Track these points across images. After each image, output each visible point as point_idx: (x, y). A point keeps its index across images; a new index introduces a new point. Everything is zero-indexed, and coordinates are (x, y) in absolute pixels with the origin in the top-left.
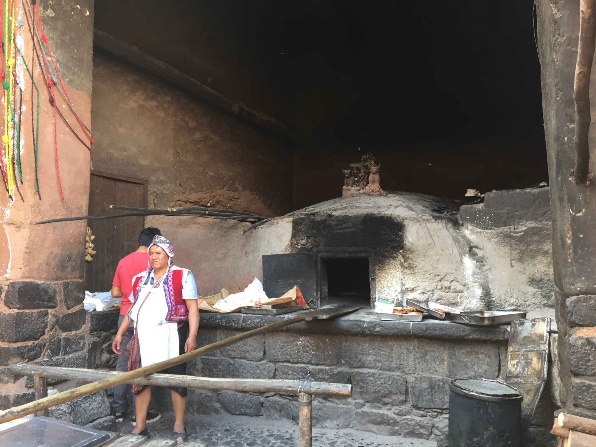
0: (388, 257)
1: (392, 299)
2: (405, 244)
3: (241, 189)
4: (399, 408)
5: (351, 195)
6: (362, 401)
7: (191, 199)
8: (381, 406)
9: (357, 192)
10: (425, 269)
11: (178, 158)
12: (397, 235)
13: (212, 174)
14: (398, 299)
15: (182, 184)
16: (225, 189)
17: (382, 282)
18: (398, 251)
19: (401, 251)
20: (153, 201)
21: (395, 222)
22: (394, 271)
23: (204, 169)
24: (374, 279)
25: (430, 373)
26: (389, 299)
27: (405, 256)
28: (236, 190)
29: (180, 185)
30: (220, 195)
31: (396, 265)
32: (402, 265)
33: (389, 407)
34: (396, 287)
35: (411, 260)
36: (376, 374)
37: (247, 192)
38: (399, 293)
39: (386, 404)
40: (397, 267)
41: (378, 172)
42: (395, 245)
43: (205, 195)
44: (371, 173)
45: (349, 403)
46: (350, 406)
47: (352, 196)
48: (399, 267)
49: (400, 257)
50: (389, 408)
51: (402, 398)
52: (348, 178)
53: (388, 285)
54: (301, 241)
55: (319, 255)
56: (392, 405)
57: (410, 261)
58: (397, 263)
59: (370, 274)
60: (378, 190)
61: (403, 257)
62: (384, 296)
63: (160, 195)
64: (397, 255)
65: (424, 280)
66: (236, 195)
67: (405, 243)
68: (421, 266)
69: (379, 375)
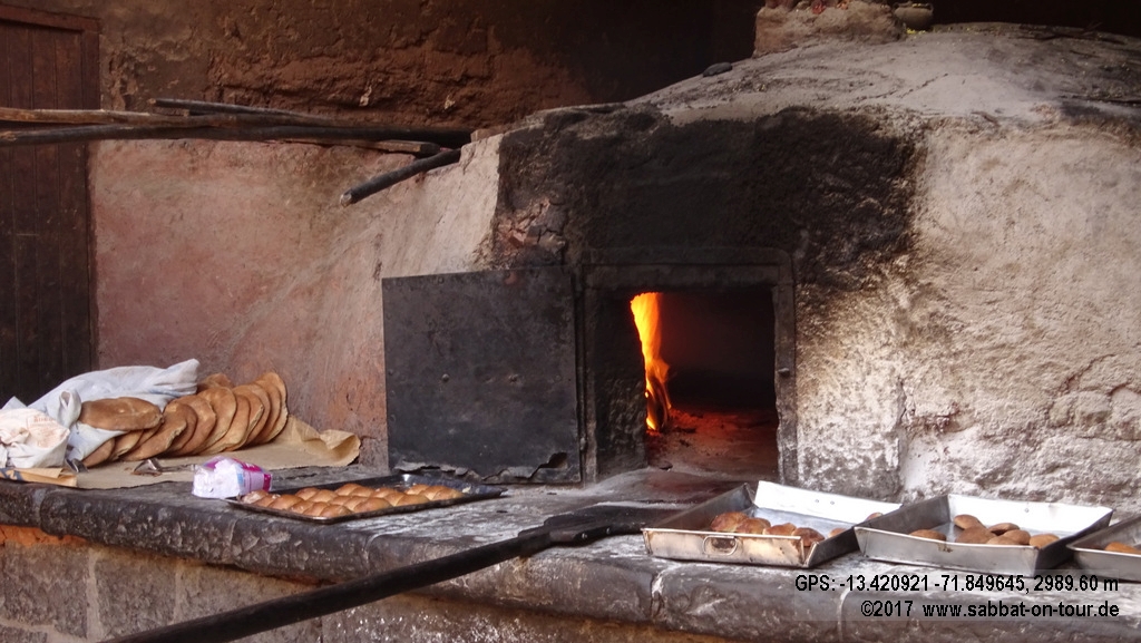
0: (845, 287)
1: (861, 461)
2: (918, 233)
3: (494, 44)
5: (783, 42)
7: (284, 82)
10: (999, 339)
12: (882, 192)
14: (882, 460)
15: (244, 28)
16: (426, 46)
17: (823, 389)
18: (888, 259)
19: (902, 261)
20: (123, 90)
21: (876, 137)
22: (869, 346)
24: (788, 377)
26: (849, 456)
27: (915, 281)
28: (475, 49)
29: (237, 34)
30: (407, 69)
32: (901, 318)
34: (876, 409)
35: (941, 298)
38: (891, 436)
40: (883, 328)
42: (875, 234)
47: (790, 42)
48: (892, 326)
49: (895, 285)
53: (847, 401)
54: (526, 222)
57: (934, 305)
58: (882, 309)
61: (907, 283)
62: (830, 446)
63: (151, 69)
64: (883, 276)
65: (992, 384)
67: (916, 225)
68: (983, 325)
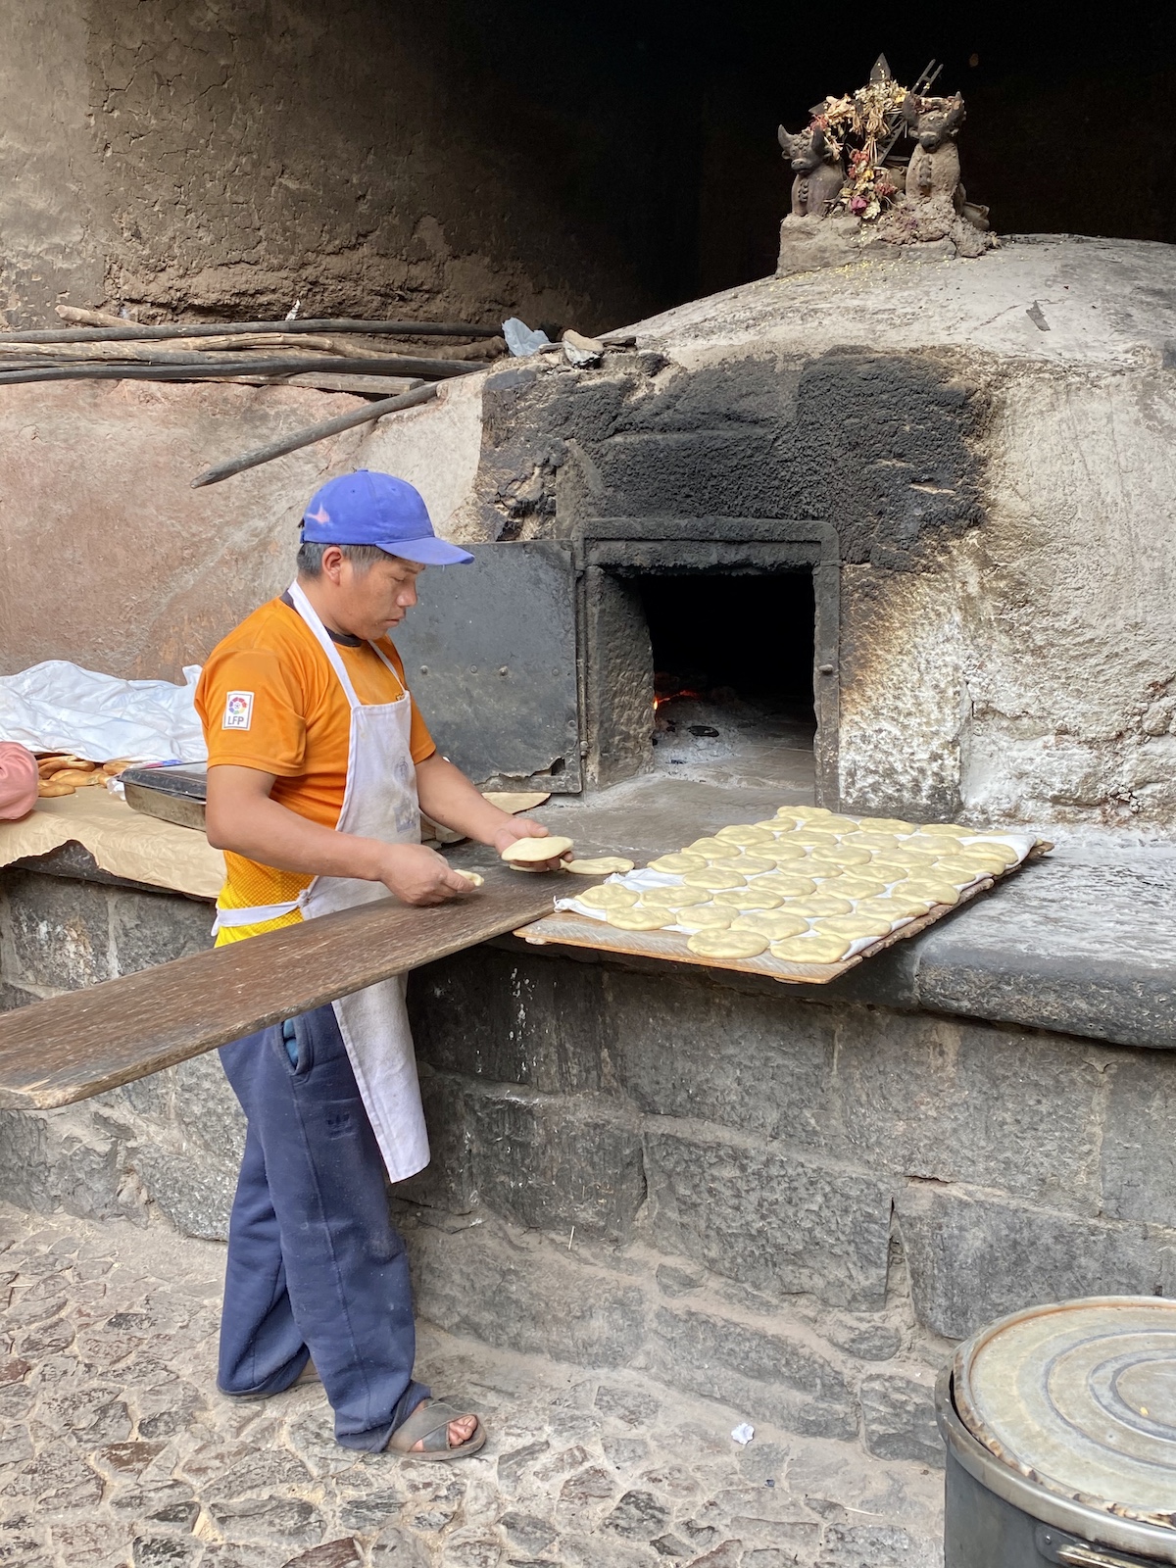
0: (904, 569)
1: (915, 773)
2: (993, 505)
3: (442, 251)
4: (855, 1324)
5: (814, 259)
6: (690, 1268)
7: (196, 296)
8: (775, 1301)
9: (842, 244)
11: (116, 114)
13: (292, 185)
14: (940, 773)
15: (145, 228)
16: (365, 250)
17: (872, 691)
18: (957, 536)
19: (973, 537)
22: (930, 640)
23: (255, 165)
24: (830, 675)
25: (1011, 1189)
26: (900, 768)
27: (988, 563)
28: (422, 257)
29: (137, 235)
30: (341, 278)
31: (942, 610)
32: (969, 607)
33: (805, 1307)
34: (935, 714)
36: (752, 1159)
37: (476, 266)
38: (952, 745)
39: (791, 1293)
40: (945, 618)
41: (955, 140)
43: (270, 279)
44: (919, 147)
45: (634, 1266)
46: (635, 1280)
47: (822, 260)
48: (957, 617)
49: (967, 567)
50: (812, 1314)
51: (867, 1279)
52: (807, 172)
53: (900, 704)
54: (516, 485)
55: (594, 556)
56: (825, 1302)
58: (946, 596)
59: (817, 648)
60: (945, 226)
61: (979, 565)
64: (952, 559)
66: (420, 273)
67: (992, 494)
69: (768, 1163)
